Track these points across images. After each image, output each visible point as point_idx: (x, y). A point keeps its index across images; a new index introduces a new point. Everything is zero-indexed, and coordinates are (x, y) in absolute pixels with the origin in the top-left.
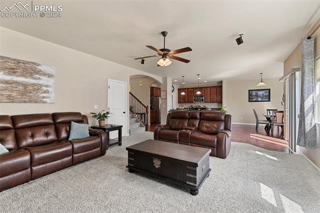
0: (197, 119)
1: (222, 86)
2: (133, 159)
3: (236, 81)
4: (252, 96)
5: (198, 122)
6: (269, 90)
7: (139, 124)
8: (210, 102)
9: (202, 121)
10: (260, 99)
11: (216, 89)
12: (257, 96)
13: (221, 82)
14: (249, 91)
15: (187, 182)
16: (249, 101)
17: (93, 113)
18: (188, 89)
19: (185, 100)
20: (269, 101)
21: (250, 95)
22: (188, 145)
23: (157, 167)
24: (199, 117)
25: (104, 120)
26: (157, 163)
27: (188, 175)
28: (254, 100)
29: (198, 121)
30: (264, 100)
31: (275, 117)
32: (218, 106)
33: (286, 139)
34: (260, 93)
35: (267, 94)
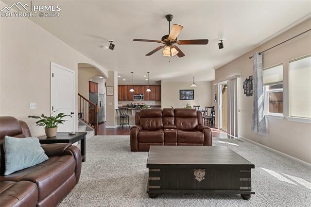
0: (172, 116)
1: (161, 85)
2: (159, 179)
3: (172, 82)
4: (182, 95)
5: (173, 120)
6: (193, 90)
7: (85, 127)
8: (150, 100)
9: (177, 118)
10: (187, 98)
11: (155, 88)
12: (185, 95)
13: (160, 82)
14: (180, 91)
15: (241, 188)
16: (180, 99)
17: (33, 117)
18: (128, 86)
19: (124, 97)
20: (194, 99)
21: (181, 94)
22: (175, 145)
23: (200, 180)
24: (173, 114)
25: (55, 127)
26: (200, 176)
27: (241, 179)
28: (184, 98)
29: (173, 118)
30: (190, 98)
31: (206, 111)
32: (156, 103)
33: (218, 128)
34: (188, 93)
35: (192, 94)
